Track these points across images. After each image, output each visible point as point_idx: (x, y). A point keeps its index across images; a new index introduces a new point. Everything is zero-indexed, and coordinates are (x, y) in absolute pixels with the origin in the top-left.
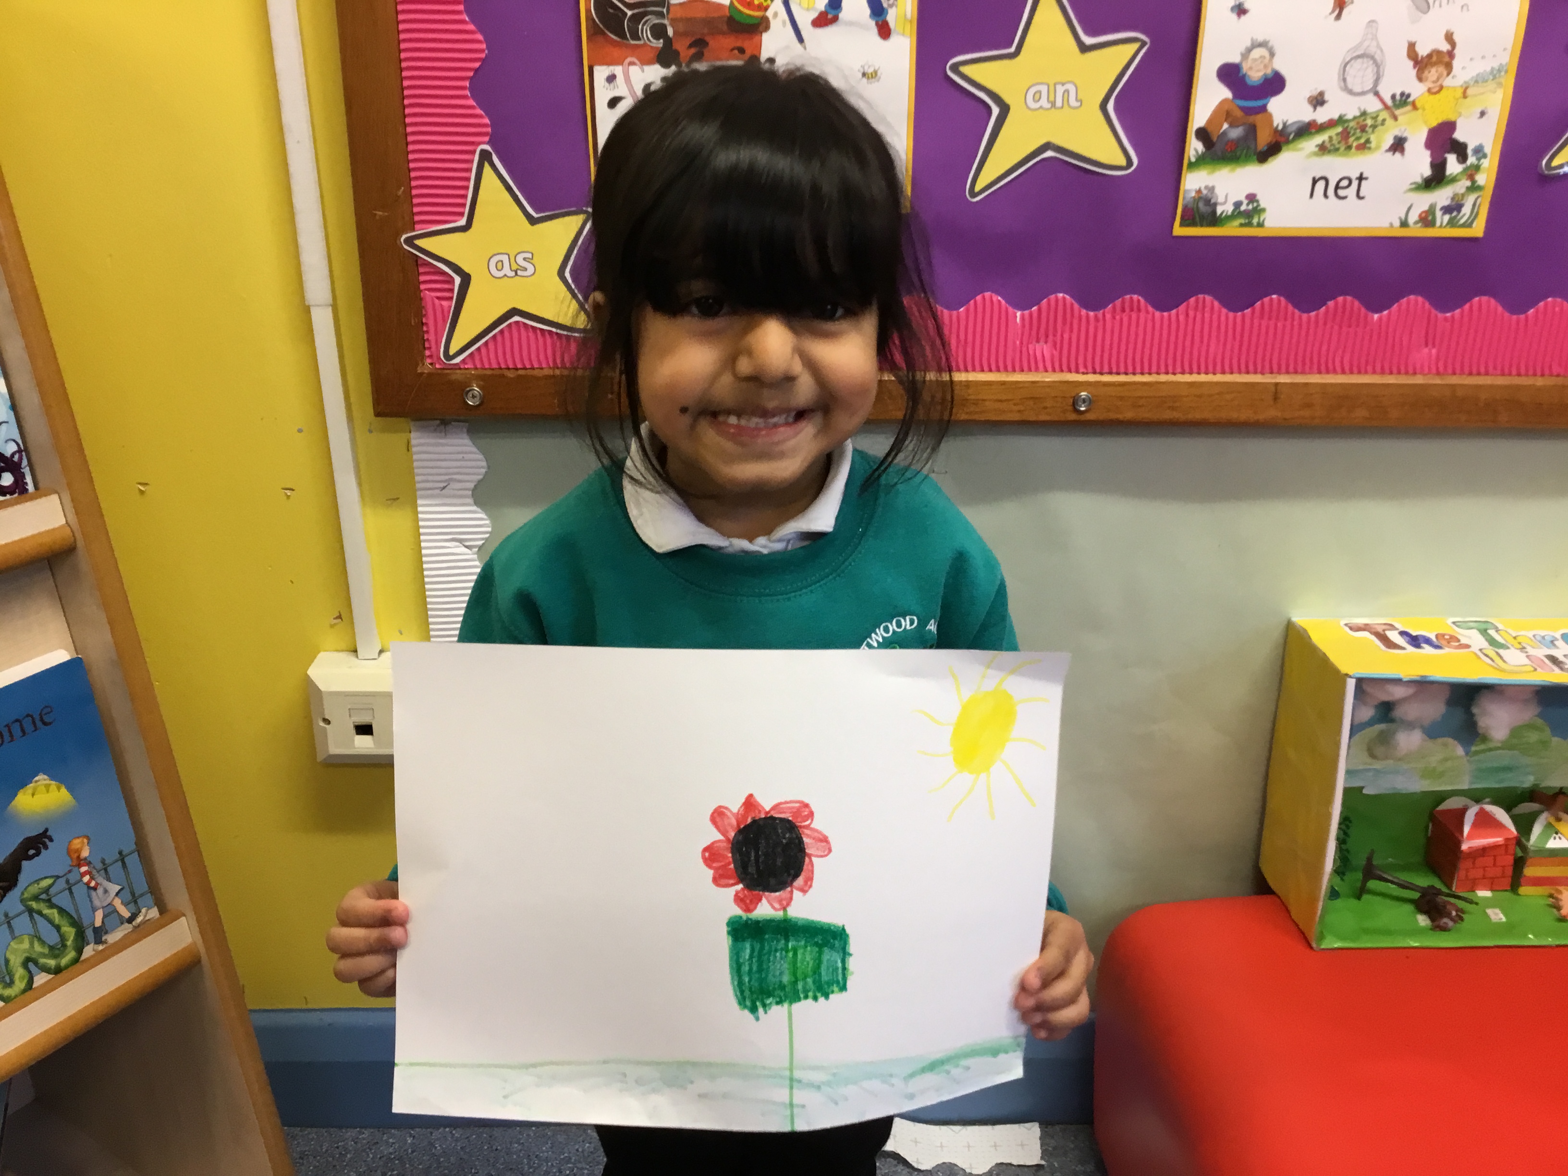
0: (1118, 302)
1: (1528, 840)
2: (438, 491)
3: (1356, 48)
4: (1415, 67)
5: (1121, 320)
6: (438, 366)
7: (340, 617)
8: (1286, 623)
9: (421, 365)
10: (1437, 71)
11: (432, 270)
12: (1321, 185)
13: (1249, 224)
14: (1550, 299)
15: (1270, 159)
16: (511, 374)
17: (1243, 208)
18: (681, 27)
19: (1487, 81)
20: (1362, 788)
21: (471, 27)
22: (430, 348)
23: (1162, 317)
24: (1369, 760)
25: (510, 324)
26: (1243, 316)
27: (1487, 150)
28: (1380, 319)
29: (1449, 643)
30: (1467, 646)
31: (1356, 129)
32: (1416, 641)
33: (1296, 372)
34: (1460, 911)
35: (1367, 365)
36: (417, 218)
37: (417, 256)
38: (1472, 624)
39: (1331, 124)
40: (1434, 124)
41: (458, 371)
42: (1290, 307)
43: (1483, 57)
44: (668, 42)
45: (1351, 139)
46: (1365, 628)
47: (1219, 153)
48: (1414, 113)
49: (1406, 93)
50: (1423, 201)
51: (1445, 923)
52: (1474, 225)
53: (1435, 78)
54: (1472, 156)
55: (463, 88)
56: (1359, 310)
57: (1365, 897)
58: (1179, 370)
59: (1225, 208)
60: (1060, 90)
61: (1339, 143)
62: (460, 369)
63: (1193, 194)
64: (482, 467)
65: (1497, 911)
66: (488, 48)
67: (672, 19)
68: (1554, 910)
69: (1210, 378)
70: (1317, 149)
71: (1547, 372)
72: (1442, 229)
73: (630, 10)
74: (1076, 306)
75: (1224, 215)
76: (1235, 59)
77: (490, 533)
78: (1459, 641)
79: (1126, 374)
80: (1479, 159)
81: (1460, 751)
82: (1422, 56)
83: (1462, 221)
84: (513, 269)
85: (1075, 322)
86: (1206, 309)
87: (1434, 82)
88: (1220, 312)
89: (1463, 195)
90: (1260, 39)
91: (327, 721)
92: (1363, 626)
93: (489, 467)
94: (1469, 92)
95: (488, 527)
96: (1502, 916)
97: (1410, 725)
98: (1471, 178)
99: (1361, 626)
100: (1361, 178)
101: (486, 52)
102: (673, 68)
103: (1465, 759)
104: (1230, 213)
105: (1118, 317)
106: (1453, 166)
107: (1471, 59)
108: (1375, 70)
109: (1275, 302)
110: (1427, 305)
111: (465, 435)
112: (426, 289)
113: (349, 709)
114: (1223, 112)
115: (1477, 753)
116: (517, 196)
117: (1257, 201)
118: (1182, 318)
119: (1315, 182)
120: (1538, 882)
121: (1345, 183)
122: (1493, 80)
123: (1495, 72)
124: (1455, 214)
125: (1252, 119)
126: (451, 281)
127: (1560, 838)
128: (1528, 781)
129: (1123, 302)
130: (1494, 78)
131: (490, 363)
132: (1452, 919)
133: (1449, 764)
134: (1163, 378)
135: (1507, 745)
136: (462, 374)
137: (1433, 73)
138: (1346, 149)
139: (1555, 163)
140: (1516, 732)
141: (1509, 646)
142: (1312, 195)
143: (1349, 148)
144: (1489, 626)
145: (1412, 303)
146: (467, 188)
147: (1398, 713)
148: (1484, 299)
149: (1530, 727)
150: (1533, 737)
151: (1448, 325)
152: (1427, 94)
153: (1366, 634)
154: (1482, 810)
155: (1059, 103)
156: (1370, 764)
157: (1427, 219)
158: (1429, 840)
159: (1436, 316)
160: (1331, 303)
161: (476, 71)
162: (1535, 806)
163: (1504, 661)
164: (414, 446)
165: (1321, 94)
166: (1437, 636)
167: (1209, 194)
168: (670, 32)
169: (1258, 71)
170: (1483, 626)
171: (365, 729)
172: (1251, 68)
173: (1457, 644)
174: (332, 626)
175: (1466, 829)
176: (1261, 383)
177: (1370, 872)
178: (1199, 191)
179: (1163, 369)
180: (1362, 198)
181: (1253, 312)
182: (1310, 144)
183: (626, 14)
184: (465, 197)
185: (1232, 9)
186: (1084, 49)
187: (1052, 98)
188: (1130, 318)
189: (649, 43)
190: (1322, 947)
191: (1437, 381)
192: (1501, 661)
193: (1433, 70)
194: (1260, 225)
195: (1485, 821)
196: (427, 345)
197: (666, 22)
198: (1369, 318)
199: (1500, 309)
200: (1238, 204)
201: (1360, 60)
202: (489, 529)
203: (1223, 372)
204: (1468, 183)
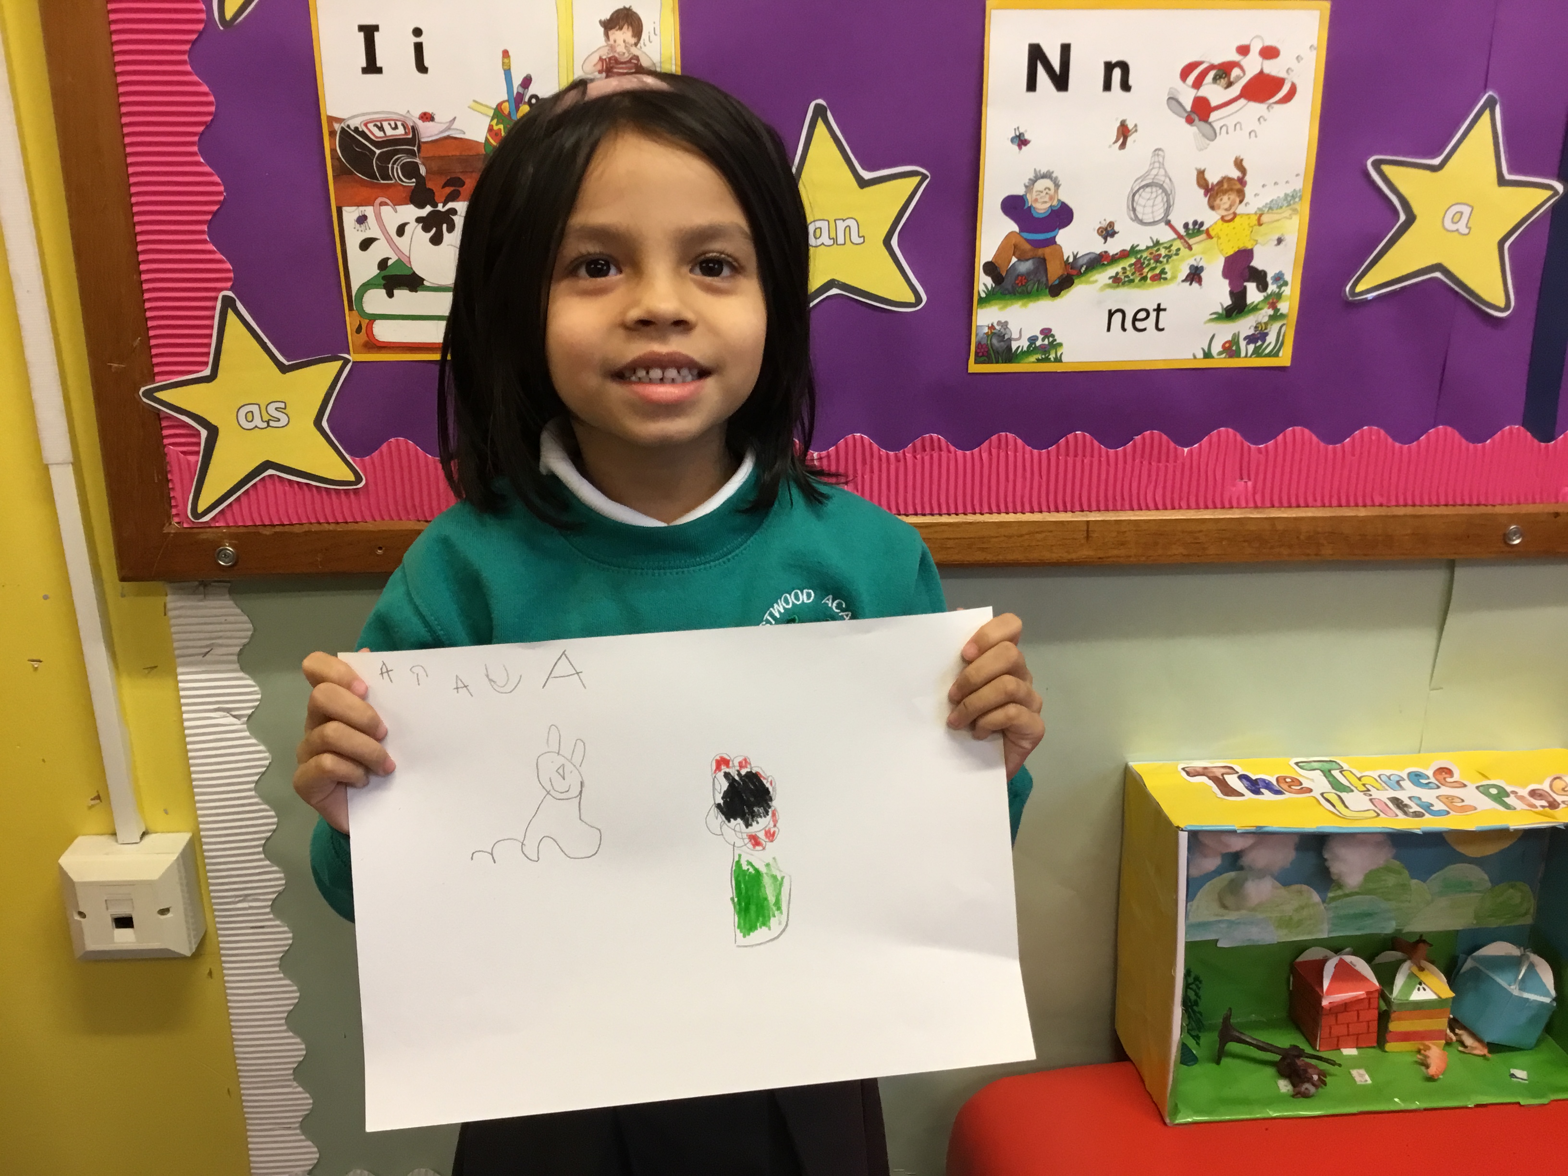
0: (918, 442)
1: (1391, 992)
2: (200, 657)
3: (1143, 177)
4: (1206, 195)
5: (923, 458)
6: (185, 525)
7: (98, 797)
8: (1123, 767)
9: (167, 524)
10: (1229, 199)
11: (175, 423)
12: (1118, 317)
13: (1047, 360)
14: (1365, 428)
15: (1062, 292)
16: (267, 532)
17: (1039, 343)
18: (434, 166)
19: (1281, 207)
20: (1217, 941)
21: (208, 169)
22: (176, 506)
23: (965, 456)
24: (1222, 911)
25: (263, 478)
26: (1048, 452)
27: (1288, 277)
28: (1191, 453)
29: (1290, 786)
30: (1310, 790)
31: (1149, 260)
32: (1255, 786)
33: (1107, 510)
34: (1322, 1074)
35: (1180, 499)
36: (157, 370)
37: (159, 410)
38: (1316, 765)
39: (1124, 255)
40: (1231, 252)
41: (208, 530)
42: (1096, 443)
43: (1276, 183)
44: (421, 180)
45: (1146, 270)
46: (1203, 772)
47: (1010, 287)
48: (1209, 241)
49: (1199, 221)
50: (1226, 331)
51: (1306, 1089)
52: (1281, 354)
53: (1227, 206)
54: (1273, 283)
55: (202, 232)
56: (1168, 443)
57: (1225, 1061)
58: (986, 509)
59: (1020, 344)
60: (841, 225)
61: (1133, 274)
62: (211, 527)
63: (986, 330)
64: (247, 630)
65: (1362, 1071)
66: (226, 190)
67: (423, 158)
68: (1423, 1068)
69: (1020, 517)
70: (1111, 281)
71: (1369, 502)
72: (1247, 359)
73: (378, 149)
74: (875, 446)
75: (1020, 349)
76: (1020, 191)
77: (260, 700)
78: (1301, 784)
79: (932, 515)
80: (1280, 287)
81: (1316, 897)
82: (1212, 184)
83: (1267, 351)
84: (264, 419)
85: (876, 462)
86: (1009, 447)
87: (1226, 210)
88: (1024, 448)
89: (1266, 324)
90: (1044, 170)
91: (82, 914)
92: (1200, 770)
93: (255, 630)
94: (1264, 219)
95: (258, 694)
96: (1367, 1077)
97: (1261, 874)
98: (1273, 306)
99: (1198, 769)
100: (1159, 309)
101: (225, 194)
102: (428, 209)
103: (1322, 907)
104: (1025, 349)
105: (918, 457)
106: (1253, 294)
107: (1264, 186)
108: (1165, 199)
109: (1080, 438)
110: (1239, 437)
111: (227, 596)
112: (170, 444)
113: (106, 901)
114: (1009, 246)
115: (1333, 899)
116: (265, 343)
117: (1053, 336)
118: (985, 455)
119: (1111, 314)
120: (1406, 1037)
121: (1142, 315)
122: (1288, 206)
123: (1289, 199)
124: (1260, 343)
125: (1040, 252)
126: (198, 435)
127: (1424, 989)
128: (1389, 928)
129: (923, 440)
130: (1289, 205)
131: (243, 520)
132: (1314, 1085)
133: (1305, 913)
134: (970, 518)
135: (1364, 890)
136: (213, 533)
137: (1225, 201)
138: (1140, 280)
139: (1359, 289)
140: (1370, 876)
141: (1352, 788)
142: (1109, 329)
143: (1144, 279)
144: (1334, 765)
145: (1223, 436)
146: (210, 336)
147: (1246, 860)
148: (1298, 429)
149: (1388, 869)
150: (1391, 880)
151: (1262, 457)
152: (1220, 222)
153: (1204, 779)
154: (1341, 960)
155: (841, 240)
156: (1222, 916)
157: (1231, 349)
158: (1291, 993)
159: (1249, 448)
160: (1138, 438)
161: (215, 214)
162: (1397, 955)
163: (1346, 807)
164: (171, 610)
165: (1111, 224)
166: (1277, 779)
167: (1002, 330)
168: (423, 171)
169: (1045, 202)
170: (1327, 766)
171: (125, 922)
172: (1036, 200)
173: (1299, 788)
174: (90, 807)
175: (1326, 984)
176: (1071, 522)
177: (1227, 1033)
178: (992, 327)
179: (969, 509)
180: (1163, 330)
181: (1058, 448)
182: (1103, 276)
183: (375, 153)
184: (209, 345)
185: (1012, 140)
186: (863, 184)
187: (833, 235)
188: (931, 457)
189: (400, 182)
190: (1177, 1122)
191: (1256, 515)
192: (1342, 806)
193: (1225, 198)
194: (1058, 360)
195: (1346, 973)
196: (173, 503)
197: (417, 160)
198: (1179, 452)
199: (1315, 438)
200: (1032, 340)
201: (1148, 190)
202: (259, 696)
203: (1032, 512)
204: (1271, 312)
